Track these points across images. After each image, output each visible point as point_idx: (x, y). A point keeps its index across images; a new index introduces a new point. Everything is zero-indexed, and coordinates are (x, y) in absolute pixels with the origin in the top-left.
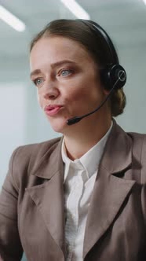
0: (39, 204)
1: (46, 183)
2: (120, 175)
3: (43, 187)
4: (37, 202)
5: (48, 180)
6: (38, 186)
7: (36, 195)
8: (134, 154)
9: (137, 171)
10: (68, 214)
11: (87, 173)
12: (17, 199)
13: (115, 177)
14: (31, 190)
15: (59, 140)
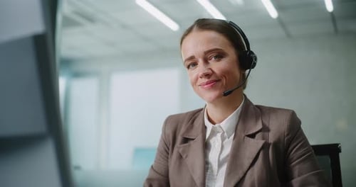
0: (186, 157)
1: (192, 142)
2: (253, 136)
3: (190, 145)
4: (184, 157)
5: (193, 139)
6: (185, 145)
7: (184, 151)
8: (264, 121)
9: (266, 134)
10: (210, 166)
11: (225, 134)
12: (168, 154)
13: (248, 138)
14: (179, 148)
15: (201, 110)
